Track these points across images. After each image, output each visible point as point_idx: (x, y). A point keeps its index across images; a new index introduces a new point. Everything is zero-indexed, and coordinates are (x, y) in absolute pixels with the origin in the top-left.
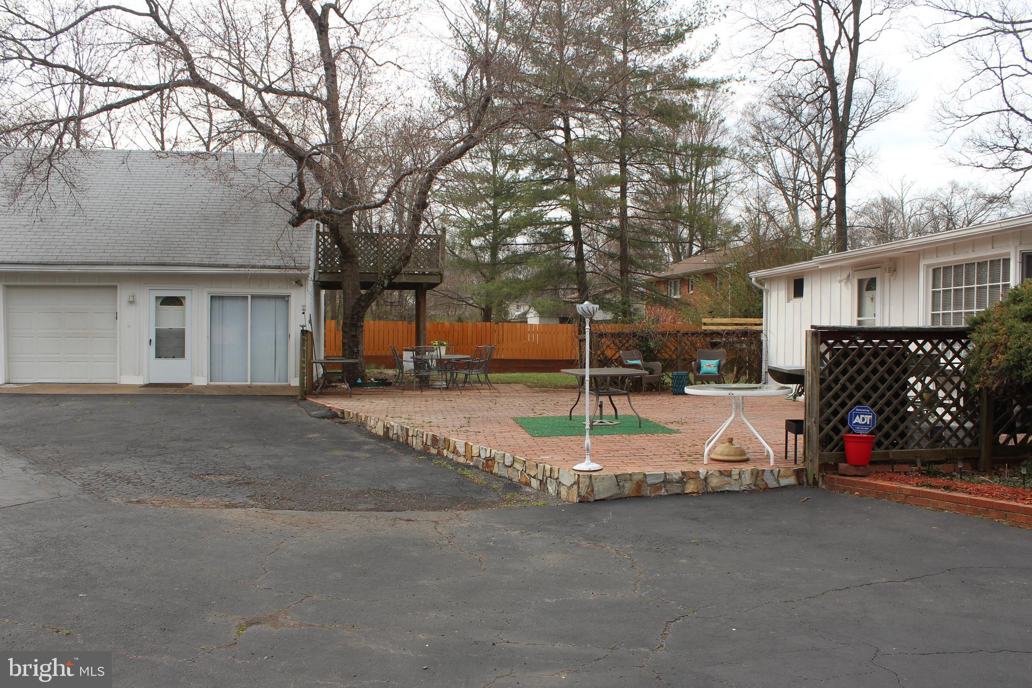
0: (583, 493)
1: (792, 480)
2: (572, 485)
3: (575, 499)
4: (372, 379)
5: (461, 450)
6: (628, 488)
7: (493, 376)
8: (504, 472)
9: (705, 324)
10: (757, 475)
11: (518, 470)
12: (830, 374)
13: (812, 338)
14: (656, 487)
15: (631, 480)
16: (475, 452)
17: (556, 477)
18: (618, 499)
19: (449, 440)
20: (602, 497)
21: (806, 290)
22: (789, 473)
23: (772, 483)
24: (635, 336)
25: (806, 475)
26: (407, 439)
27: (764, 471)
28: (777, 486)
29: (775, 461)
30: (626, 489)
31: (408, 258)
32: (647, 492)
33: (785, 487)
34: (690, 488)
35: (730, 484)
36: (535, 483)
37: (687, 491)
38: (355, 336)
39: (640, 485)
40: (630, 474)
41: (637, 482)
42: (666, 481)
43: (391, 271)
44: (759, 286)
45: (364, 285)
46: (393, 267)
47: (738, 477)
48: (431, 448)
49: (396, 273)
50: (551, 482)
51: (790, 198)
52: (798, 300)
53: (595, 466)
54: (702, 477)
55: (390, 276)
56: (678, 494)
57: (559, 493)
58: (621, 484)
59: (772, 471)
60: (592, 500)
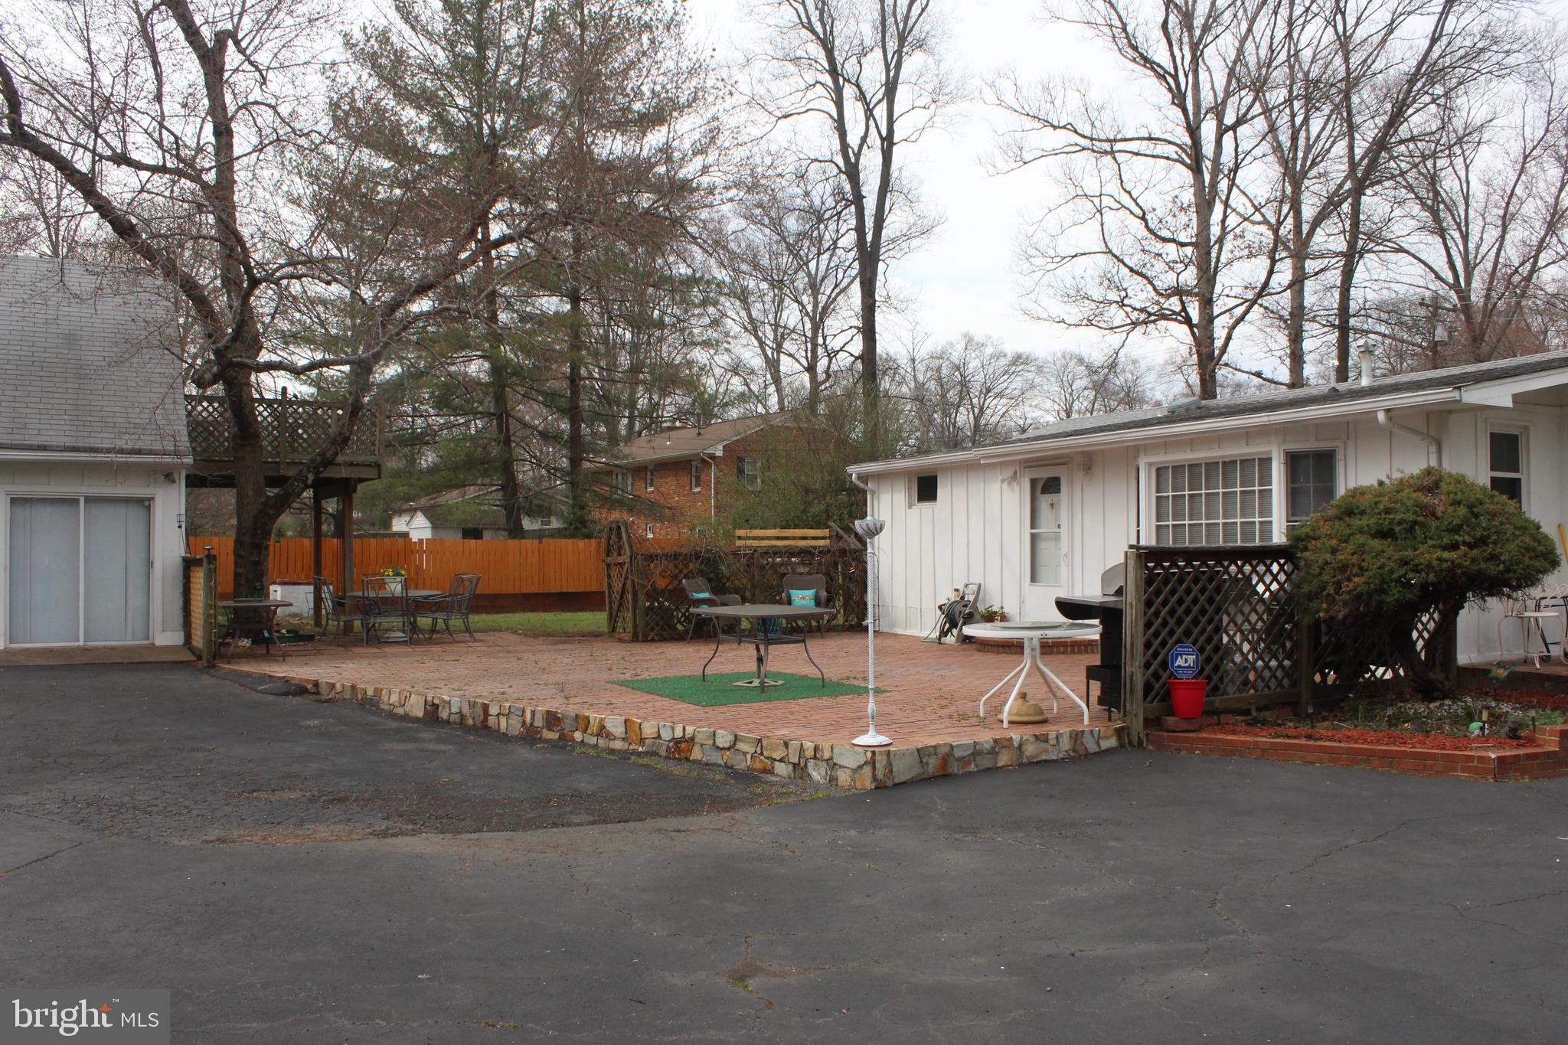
0: (880, 774)
1: (1111, 742)
2: (861, 767)
3: (869, 784)
4: (284, 631)
5: (618, 730)
6: (933, 763)
7: (477, 620)
8: (716, 758)
9: (740, 538)
10: (1076, 737)
11: (745, 754)
14: (964, 761)
15: (935, 754)
16: (649, 730)
17: (827, 756)
18: (921, 780)
19: (588, 718)
20: (903, 778)
21: (941, 492)
22: (1110, 732)
23: (1092, 748)
25: (1128, 734)
26: (485, 719)
27: (1083, 732)
28: (1097, 750)
29: (1091, 718)
30: (931, 766)
31: (346, 440)
32: (955, 768)
33: (1107, 751)
34: (1004, 759)
35: (1046, 751)
36: (782, 769)
37: (1000, 764)
38: (256, 564)
39: (946, 760)
40: (935, 747)
41: (943, 757)
42: (976, 752)
43: (319, 459)
44: (862, 485)
45: (272, 482)
46: (322, 455)
47: (1055, 742)
48: (545, 731)
49: (328, 462)
50: (816, 765)
52: (926, 506)
53: (882, 739)
54: (1016, 744)
55: (316, 468)
56: (989, 769)
57: (833, 780)
58: (924, 760)
59: (1091, 732)
60: (889, 783)
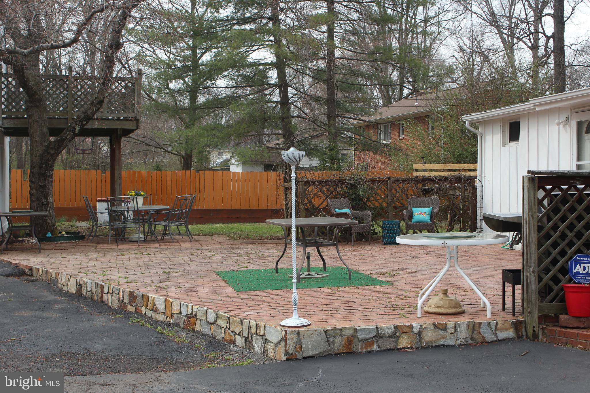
0: (291, 350)
1: (510, 333)
2: (279, 342)
3: (283, 357)
4: (64, 233)
5: (161, 307)
6: (338, 344)
7: (194, 228)
8: (207, 330)
9: (416, 170)
10: (473, 327)
11: (221, 328)
12: (549, 221)
13: (529, 184)
14: (367, 342)
15: (341, 335)
16: (176, 309)
17: (262, 333)
18: (327, 355)
19: (148, 297)
20: (311, 353)
21: (522, 133)
22: (507, 325)
23: (489, 337)
24: (343, 184)
25: (525, 327)
26: (102, 297)
27: (480, 324)
28: (495, 339)
29: (492, 313)
30: (336, 345)
31: (101, 102)
32: (358, 347)
33: (504, 340)
34: (404, 342)
35: (445, 338)
36: (240, 341)
37: (401, 346)
38: (43, 187)
39: (350, 340)
40: (340, 330)
41: (348, 338)
42: (378, 336)
43: (83, 116)
44: (473, 130)
45: (53, 132)
46: (85, 113)
47: (453, 330)
48: (129, 306)
49: (89, 119)
50: (257, 339)
51: (505, 36)
52: (514, 144)
53: (303, 321)
54: (416, 331)
55: (81, 121)
56: (390, 350)
57: (265, 351)
58: (331, 340)
59: (489, 324)
60: (300, 357)
